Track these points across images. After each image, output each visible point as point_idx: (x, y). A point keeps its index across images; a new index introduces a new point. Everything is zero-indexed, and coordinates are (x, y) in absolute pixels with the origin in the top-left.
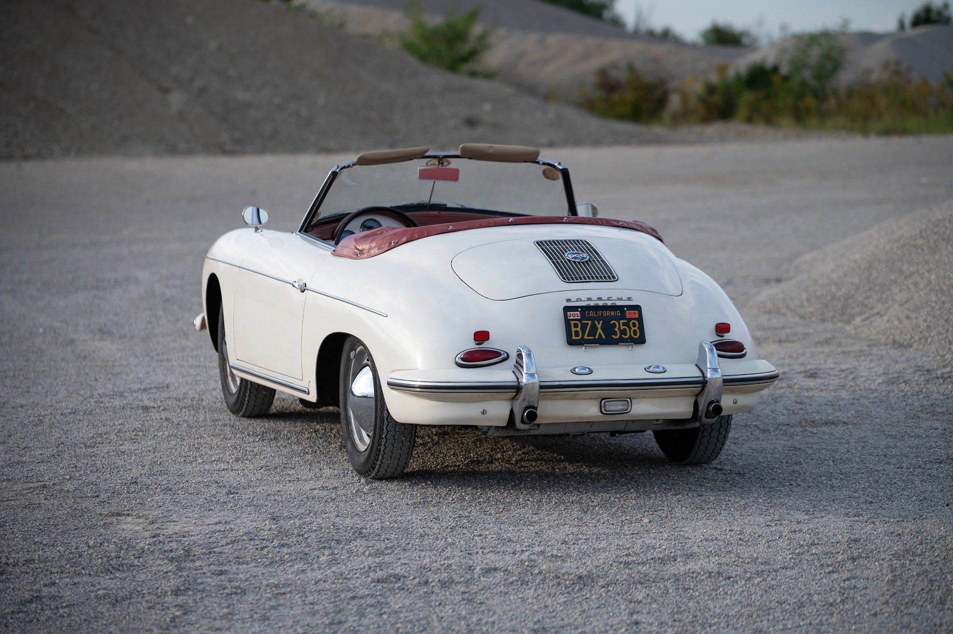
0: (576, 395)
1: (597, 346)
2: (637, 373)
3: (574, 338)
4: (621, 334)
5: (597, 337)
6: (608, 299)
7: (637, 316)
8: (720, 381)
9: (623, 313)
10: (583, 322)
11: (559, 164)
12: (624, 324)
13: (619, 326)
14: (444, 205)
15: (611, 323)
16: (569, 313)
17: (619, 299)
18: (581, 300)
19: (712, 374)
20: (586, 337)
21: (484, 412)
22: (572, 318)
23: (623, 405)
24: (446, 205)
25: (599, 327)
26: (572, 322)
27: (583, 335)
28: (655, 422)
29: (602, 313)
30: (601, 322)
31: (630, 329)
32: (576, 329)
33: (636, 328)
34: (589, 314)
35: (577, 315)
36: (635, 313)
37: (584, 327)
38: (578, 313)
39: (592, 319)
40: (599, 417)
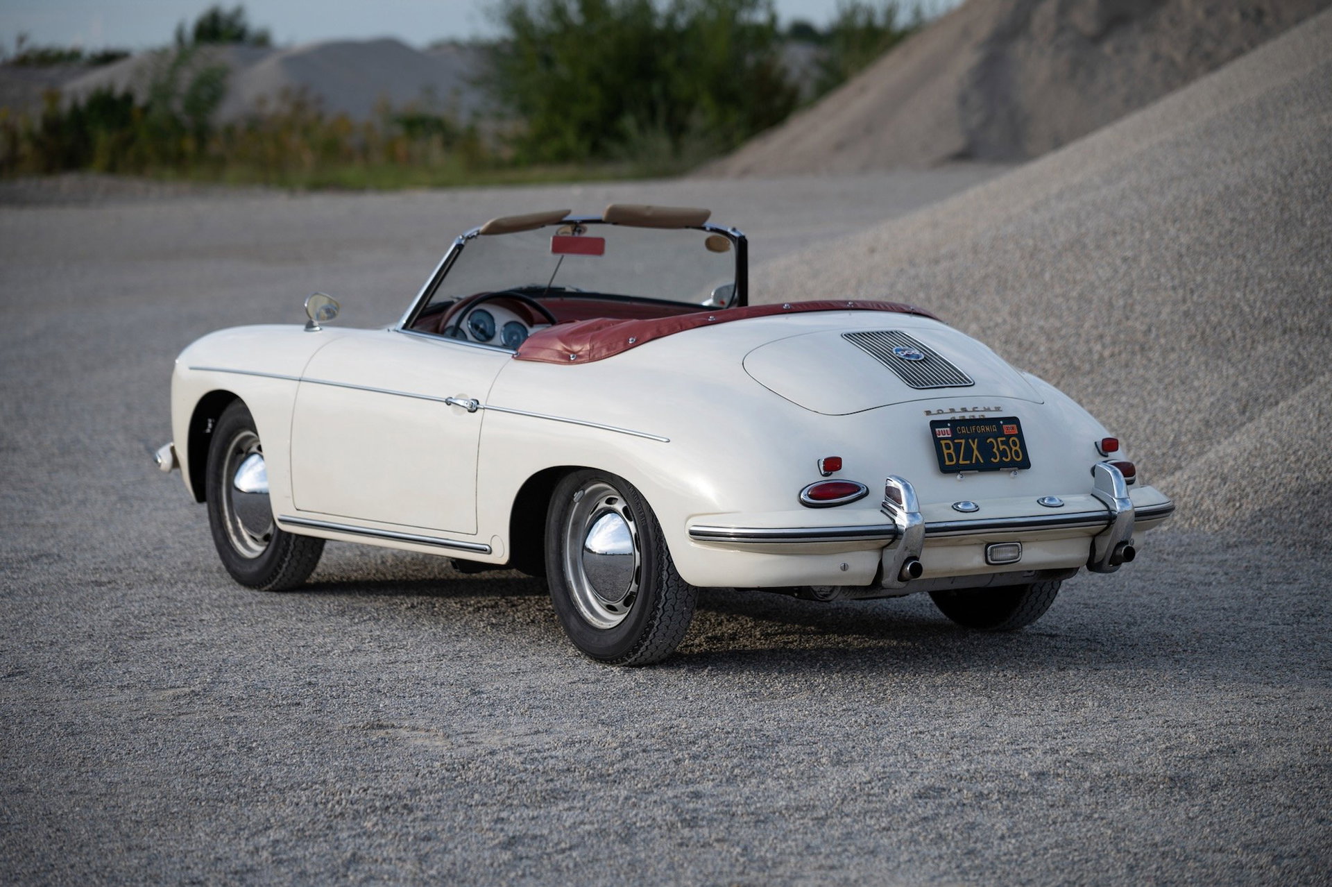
0: (961, 540)
1: (975, 473)
2: (1027, 508)
3: (948, 463)
4: (1001, 458)
5: (974, 462)
6: (974, 410)
7: (1016, 432)
8: (1132, 515)
9: (1000, 428)
10: (956, 441)
11: (734, 230)
12: (1002, 443)
13: (998, 445)
14: (561, 289)
15: (988, 441)
16: (937, 430)
18: (943, 413)
19: (1121, 507)
20: (961, 462)
21: (845, 568)
22: (941, 436)
23: (1014, 552)
24: (564, 289)
25: (975, 447)
26: (943, 442)
27: (958, 458)
29: (975, 428)
30: (976, 440)
31: (1011, 449)
32: (949, 451)
33: (1017, 448)
34: (960, 430)
37: (957, 448)
38: (948, 429)
39: (966, 437)
40: (984, 568)
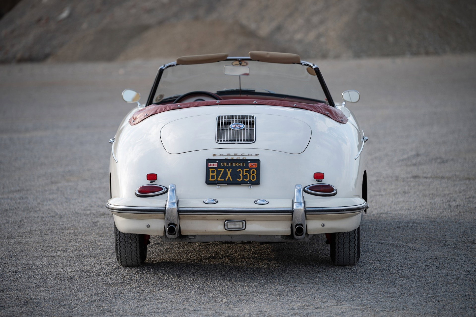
0: (205, 217)
1: (226, 186)
2: (249, 205)
3: (210, 179)
4: (243, 178)
5: (226, 180)
6: (242, 155)
7: (256, 167)
8: (303, 211)
9: (247, 165)
10: (219, 169)
11: (314, 65)
12: (246, 172)
13: (243, 173)
15: (238, 170)
16: (209, 163)
17: (249, 155)
18: (223, 155)
19: (297, 206)
20: (219, 179)
21: (148, 226)
22: (211, 166)
23: (240, 225)
25: (229, 173)
26: (211, 170)
27: (217, 178)
28: (276, 237)
29: (232, 164)
30: (231, 169)
31: (250, 175)
32: (213, 174)
33: (254, 175)
34: (223, 164)
35: (215, 165)
36: (255, 165)
37: (218, 173)
38: (216, 163)
39: (225, 168)
40: (223, 232)
